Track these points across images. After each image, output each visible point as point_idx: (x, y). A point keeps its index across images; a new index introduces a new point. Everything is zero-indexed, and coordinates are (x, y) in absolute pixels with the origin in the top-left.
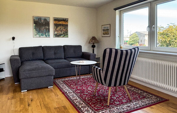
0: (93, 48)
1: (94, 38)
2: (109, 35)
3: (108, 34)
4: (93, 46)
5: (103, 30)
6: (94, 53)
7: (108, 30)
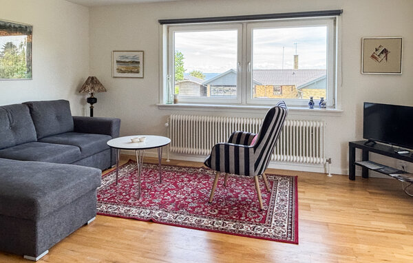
0: (92, 104)
1: (93, 81)
2: (140, 75)
3: (138, 72)
4: (92, 101)
5: (118, 62)
6: (94, 116)
7: (139, 62)
